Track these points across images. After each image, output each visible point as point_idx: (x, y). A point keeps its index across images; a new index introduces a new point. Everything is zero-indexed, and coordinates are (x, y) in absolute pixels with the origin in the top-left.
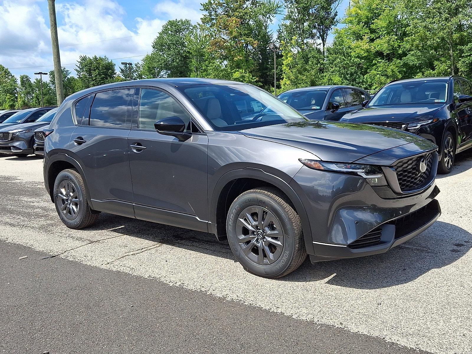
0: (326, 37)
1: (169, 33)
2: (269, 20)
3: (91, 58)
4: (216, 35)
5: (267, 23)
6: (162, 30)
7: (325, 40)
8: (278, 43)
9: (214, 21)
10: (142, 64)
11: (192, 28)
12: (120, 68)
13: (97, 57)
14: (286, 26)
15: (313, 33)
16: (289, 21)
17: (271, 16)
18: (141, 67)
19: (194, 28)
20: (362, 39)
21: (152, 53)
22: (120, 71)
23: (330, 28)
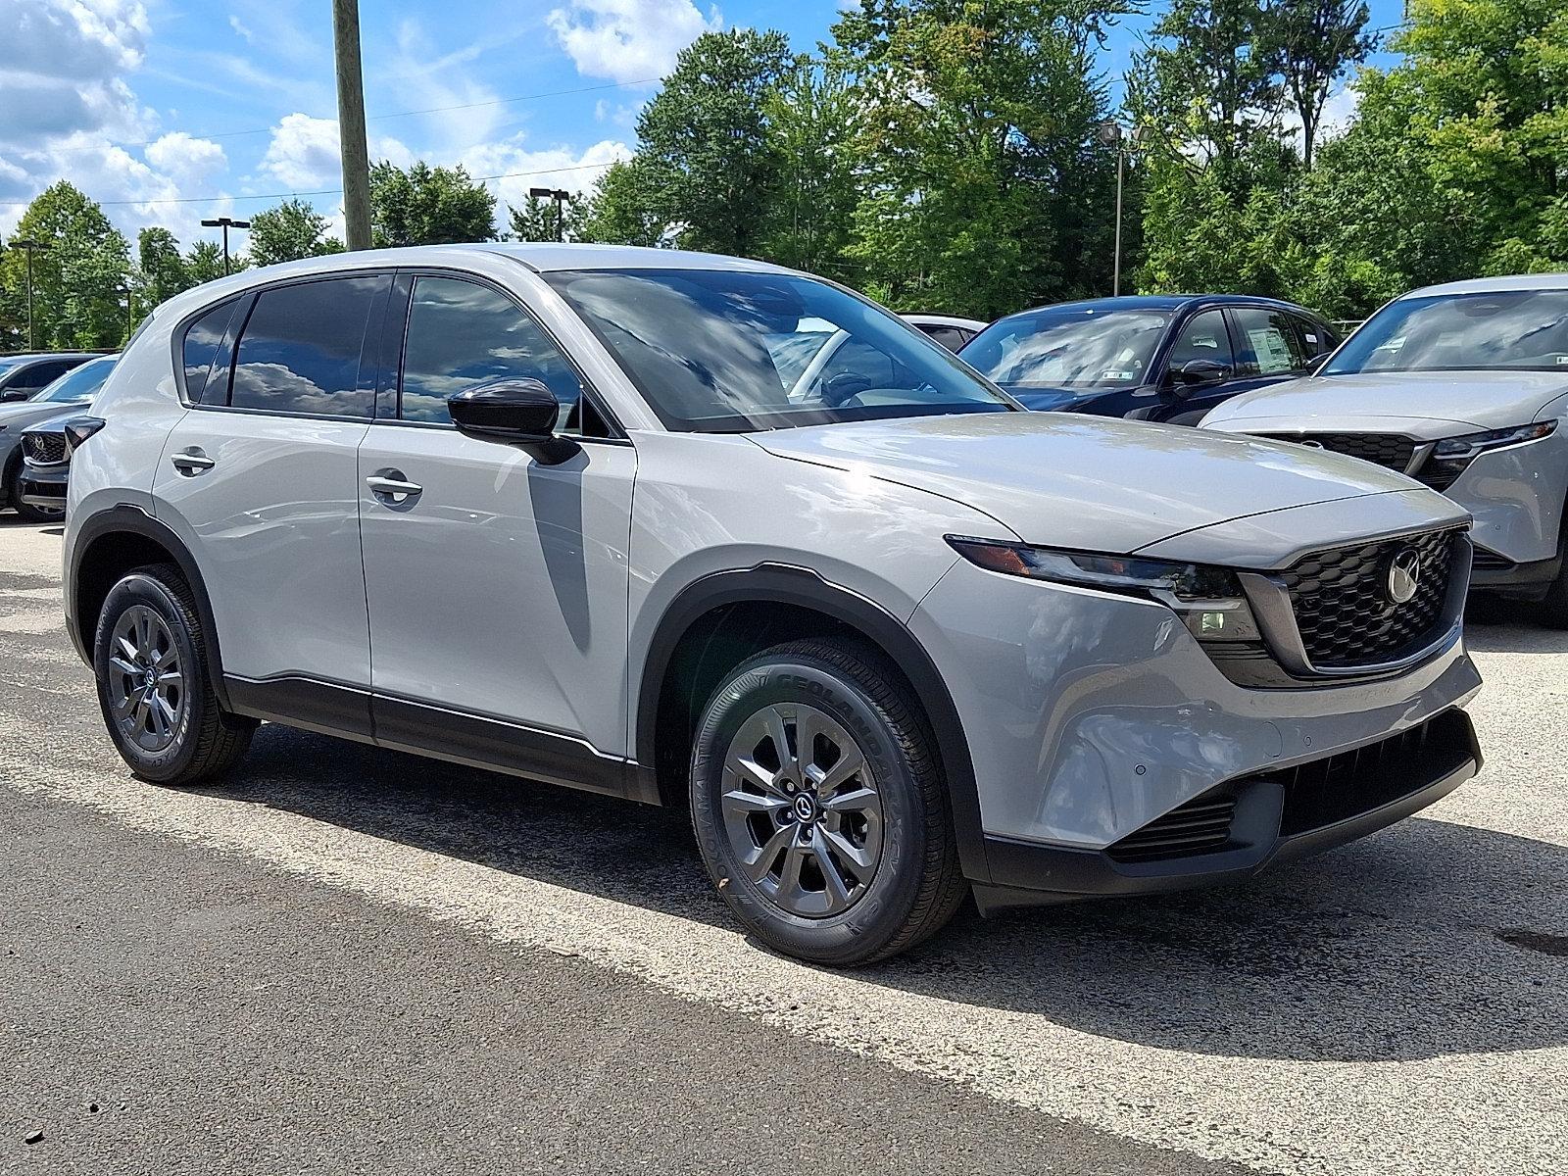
0: (1321, 102)
1: (704, 80)
2: (1092, 34)
3: (407, 172)
4: (887, 91)
5: (1085, 45)
6: (678, 70)
7: (1314, 112)
8: (1127, 122)
9: (883, 36)
10: (597, 197)
11: (791, 64)
12: (511, 210)
13: (429, 170)
14: (1165, 60)
15: (1271, 85)
16: (1176, 41)
17: (1099, 19)
18: (591, 208)
19: (797, 63)
20: (1473, 113)
21: (636, 154)
22: (513, 222)
23: (1337, 71)
